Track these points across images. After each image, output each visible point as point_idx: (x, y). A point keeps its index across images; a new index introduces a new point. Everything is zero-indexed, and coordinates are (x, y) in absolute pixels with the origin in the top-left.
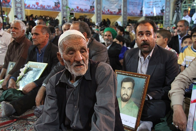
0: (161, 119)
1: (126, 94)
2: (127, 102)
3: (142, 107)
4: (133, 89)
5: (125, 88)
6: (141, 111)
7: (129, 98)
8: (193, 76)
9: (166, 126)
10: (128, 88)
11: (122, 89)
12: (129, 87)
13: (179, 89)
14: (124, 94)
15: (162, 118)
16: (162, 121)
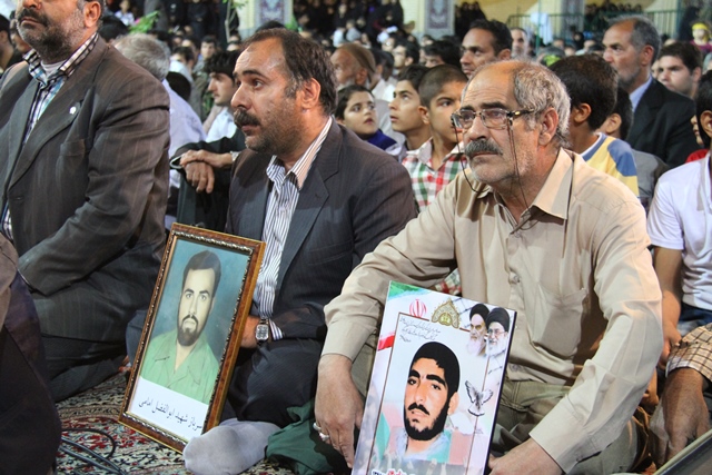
0: (290, 410)
1: (194, 317)
2: (192, 347)
3: (227, 366)
4: (213, 296)
5: (192, 291)
6: (223, 380)
7: (199, 328)
8: (428, 250)
9: (301, 437)
10: (201, 292)
11: (184, 297)
12: (202, 289)
13: (354, 298)
14: (188, 317)
15: (294, 406)
16: (294, 419)
